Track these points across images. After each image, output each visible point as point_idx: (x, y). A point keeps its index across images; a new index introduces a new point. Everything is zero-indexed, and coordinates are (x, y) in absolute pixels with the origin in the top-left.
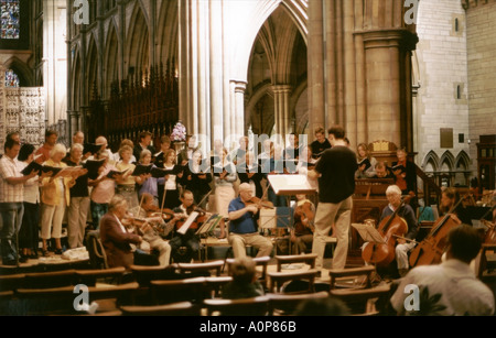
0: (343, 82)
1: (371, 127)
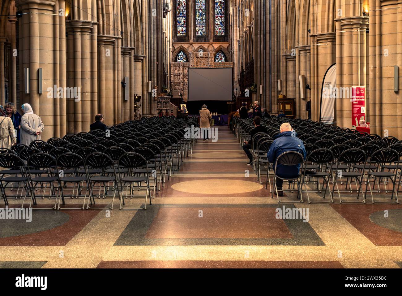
0: (280, 73)
1: (288, 89)
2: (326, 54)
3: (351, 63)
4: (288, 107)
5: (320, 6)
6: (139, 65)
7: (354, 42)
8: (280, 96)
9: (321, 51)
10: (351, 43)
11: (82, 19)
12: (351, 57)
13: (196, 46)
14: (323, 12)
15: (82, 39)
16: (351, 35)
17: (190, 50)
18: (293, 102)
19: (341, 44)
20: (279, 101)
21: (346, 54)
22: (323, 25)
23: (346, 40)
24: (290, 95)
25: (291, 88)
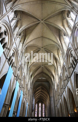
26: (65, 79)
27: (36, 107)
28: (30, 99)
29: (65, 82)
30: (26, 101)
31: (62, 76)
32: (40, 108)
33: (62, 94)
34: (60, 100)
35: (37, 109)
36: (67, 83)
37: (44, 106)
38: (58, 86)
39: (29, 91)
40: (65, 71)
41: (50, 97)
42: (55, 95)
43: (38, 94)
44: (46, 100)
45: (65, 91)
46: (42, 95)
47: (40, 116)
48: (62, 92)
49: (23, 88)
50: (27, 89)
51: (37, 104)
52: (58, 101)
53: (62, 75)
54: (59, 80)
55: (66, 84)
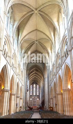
2: (60, 98)
3: (67, 99)
4: (51, 109)
5: (58, 88)
6: (21, 100)
7: (67, 94)
8: (50, 107)
9: (59, 97)
10: (66, 95)
11: (6, 89)
12: (67, 98)
13: (34, 97)
14: (59, 89)
15: (6, 93)
16: (66, 93)
17: (33, 98)
18: (52, 108)
19: (64, 95)
20: (49, 108)
21: (65, 97)
22: (59, 92)
23: (65, 94)
24: (52, 106)
25: (52, 105)
26: (63, 55)
27: (31, 88)
28: (24, 79)
29: (63, 59)
30: (20, 81)
31: (60, 52)
32: (35, 89)
33: (58, 73)
34: (55, 79)
35: (31, 89)
36: (65, 59)
37: (38, 87)
38: (53, 65)
39: (22, 72)
40: (64, 45)
41: (44, 78)
42: (49, 75)
43: (32, 76)
44: (40, 81)
45: (62, 69)
46: (36, 77)
47: (34, 94)
48: (58, 71)
49: (15, 68)
50: (20, 70)
51: (31, 85)
52: (52, 81)
53: (60, 50)
54: (55, 58)
55: (64, 61)
